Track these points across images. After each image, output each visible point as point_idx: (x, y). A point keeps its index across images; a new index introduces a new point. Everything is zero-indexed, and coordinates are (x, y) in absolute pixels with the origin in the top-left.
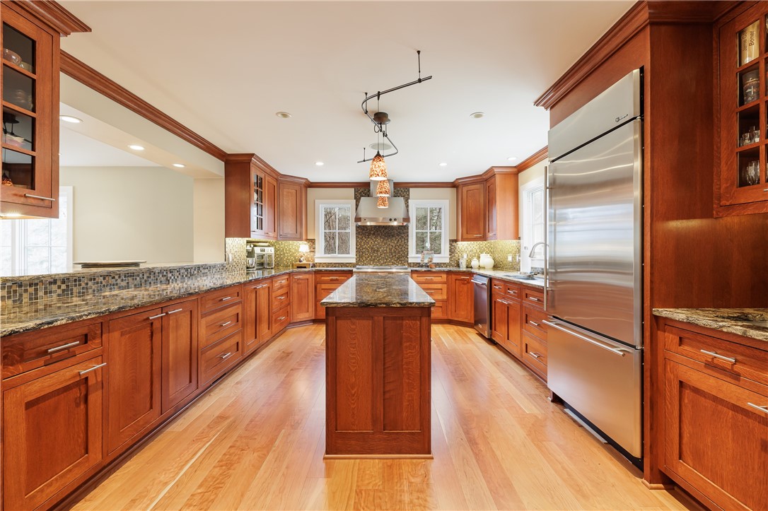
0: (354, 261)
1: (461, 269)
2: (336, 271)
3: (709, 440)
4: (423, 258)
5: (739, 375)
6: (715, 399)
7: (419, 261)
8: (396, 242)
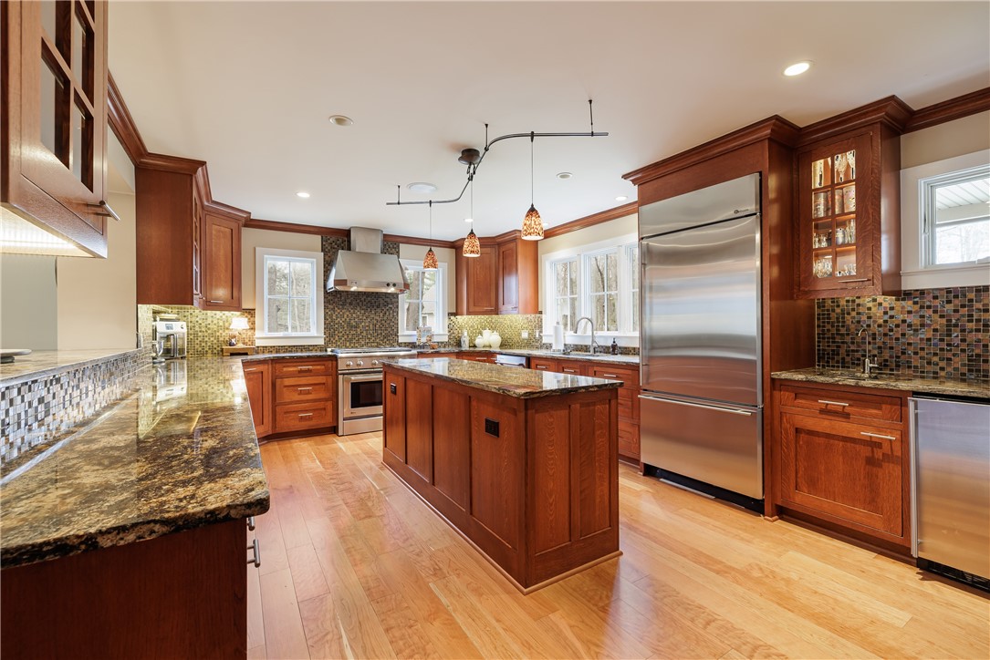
0: (321, 342)
1: (463, 349)
2: (308, 357)
3: (823, 468)
4: (420, 336)
5: (849, 414)
6: (828, 436)
7: (413, 340)
8: (381, 315)
